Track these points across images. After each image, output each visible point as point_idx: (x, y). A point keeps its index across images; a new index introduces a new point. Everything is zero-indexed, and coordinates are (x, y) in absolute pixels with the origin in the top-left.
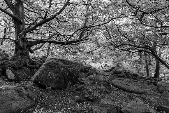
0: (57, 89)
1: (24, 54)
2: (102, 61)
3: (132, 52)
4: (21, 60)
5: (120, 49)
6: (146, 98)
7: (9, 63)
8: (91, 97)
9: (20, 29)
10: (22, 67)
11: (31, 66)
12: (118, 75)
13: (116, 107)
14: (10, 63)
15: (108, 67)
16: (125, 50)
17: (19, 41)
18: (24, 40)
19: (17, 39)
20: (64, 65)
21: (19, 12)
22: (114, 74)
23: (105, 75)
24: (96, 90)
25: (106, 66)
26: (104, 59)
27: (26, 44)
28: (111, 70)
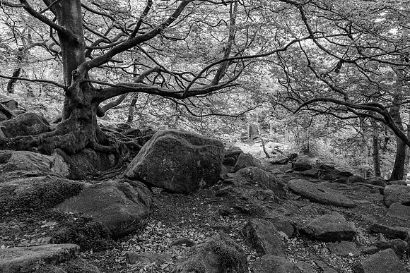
0: (180, 193)
1: (85, 120)
2: (266, 139)
3: (342, 118)
4: (81, 133)
5: (312, 109)
6: (354, 214)
7: (55, 140)
8: (247, 207)
9: (75, 58)
10: (83, 148)
11: (101, 147)
12: (304, 172)
13: (294, 225)
14: (58, 139)
15: (282, 153)
16: (325, 112)
17: (73, 88)
18: (85, 85)
19: (70, 83)
20: (192, 146)
21: (72, 17)
22: (296, 170)
23: (274, 172)
24: (256, 195)
25: (277, 150)
26: (272, 132)
27: (89, 96)
28: (287, 162)
